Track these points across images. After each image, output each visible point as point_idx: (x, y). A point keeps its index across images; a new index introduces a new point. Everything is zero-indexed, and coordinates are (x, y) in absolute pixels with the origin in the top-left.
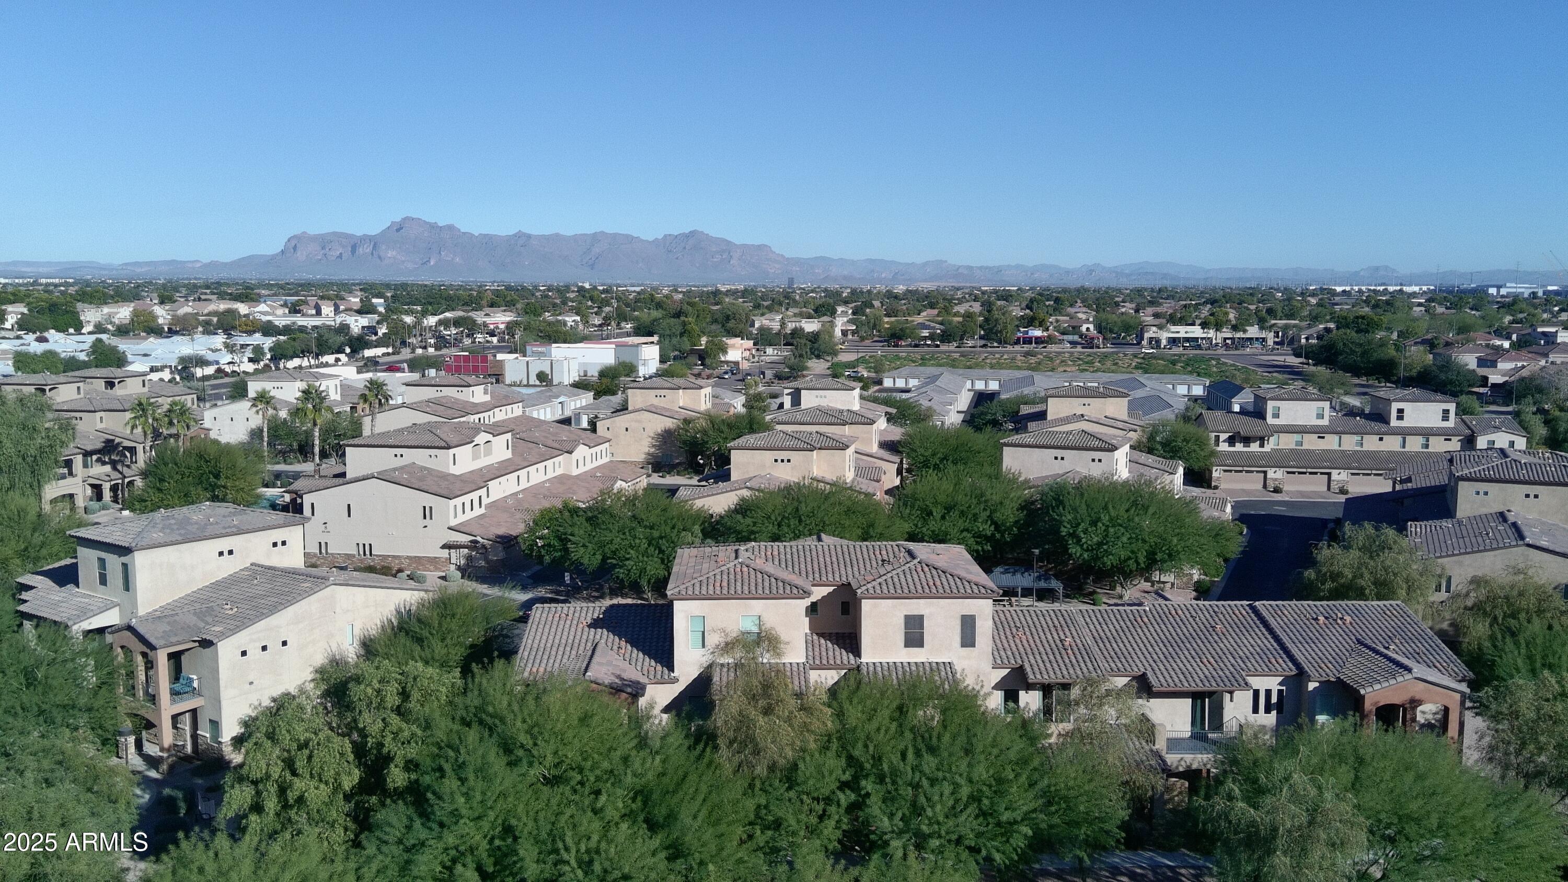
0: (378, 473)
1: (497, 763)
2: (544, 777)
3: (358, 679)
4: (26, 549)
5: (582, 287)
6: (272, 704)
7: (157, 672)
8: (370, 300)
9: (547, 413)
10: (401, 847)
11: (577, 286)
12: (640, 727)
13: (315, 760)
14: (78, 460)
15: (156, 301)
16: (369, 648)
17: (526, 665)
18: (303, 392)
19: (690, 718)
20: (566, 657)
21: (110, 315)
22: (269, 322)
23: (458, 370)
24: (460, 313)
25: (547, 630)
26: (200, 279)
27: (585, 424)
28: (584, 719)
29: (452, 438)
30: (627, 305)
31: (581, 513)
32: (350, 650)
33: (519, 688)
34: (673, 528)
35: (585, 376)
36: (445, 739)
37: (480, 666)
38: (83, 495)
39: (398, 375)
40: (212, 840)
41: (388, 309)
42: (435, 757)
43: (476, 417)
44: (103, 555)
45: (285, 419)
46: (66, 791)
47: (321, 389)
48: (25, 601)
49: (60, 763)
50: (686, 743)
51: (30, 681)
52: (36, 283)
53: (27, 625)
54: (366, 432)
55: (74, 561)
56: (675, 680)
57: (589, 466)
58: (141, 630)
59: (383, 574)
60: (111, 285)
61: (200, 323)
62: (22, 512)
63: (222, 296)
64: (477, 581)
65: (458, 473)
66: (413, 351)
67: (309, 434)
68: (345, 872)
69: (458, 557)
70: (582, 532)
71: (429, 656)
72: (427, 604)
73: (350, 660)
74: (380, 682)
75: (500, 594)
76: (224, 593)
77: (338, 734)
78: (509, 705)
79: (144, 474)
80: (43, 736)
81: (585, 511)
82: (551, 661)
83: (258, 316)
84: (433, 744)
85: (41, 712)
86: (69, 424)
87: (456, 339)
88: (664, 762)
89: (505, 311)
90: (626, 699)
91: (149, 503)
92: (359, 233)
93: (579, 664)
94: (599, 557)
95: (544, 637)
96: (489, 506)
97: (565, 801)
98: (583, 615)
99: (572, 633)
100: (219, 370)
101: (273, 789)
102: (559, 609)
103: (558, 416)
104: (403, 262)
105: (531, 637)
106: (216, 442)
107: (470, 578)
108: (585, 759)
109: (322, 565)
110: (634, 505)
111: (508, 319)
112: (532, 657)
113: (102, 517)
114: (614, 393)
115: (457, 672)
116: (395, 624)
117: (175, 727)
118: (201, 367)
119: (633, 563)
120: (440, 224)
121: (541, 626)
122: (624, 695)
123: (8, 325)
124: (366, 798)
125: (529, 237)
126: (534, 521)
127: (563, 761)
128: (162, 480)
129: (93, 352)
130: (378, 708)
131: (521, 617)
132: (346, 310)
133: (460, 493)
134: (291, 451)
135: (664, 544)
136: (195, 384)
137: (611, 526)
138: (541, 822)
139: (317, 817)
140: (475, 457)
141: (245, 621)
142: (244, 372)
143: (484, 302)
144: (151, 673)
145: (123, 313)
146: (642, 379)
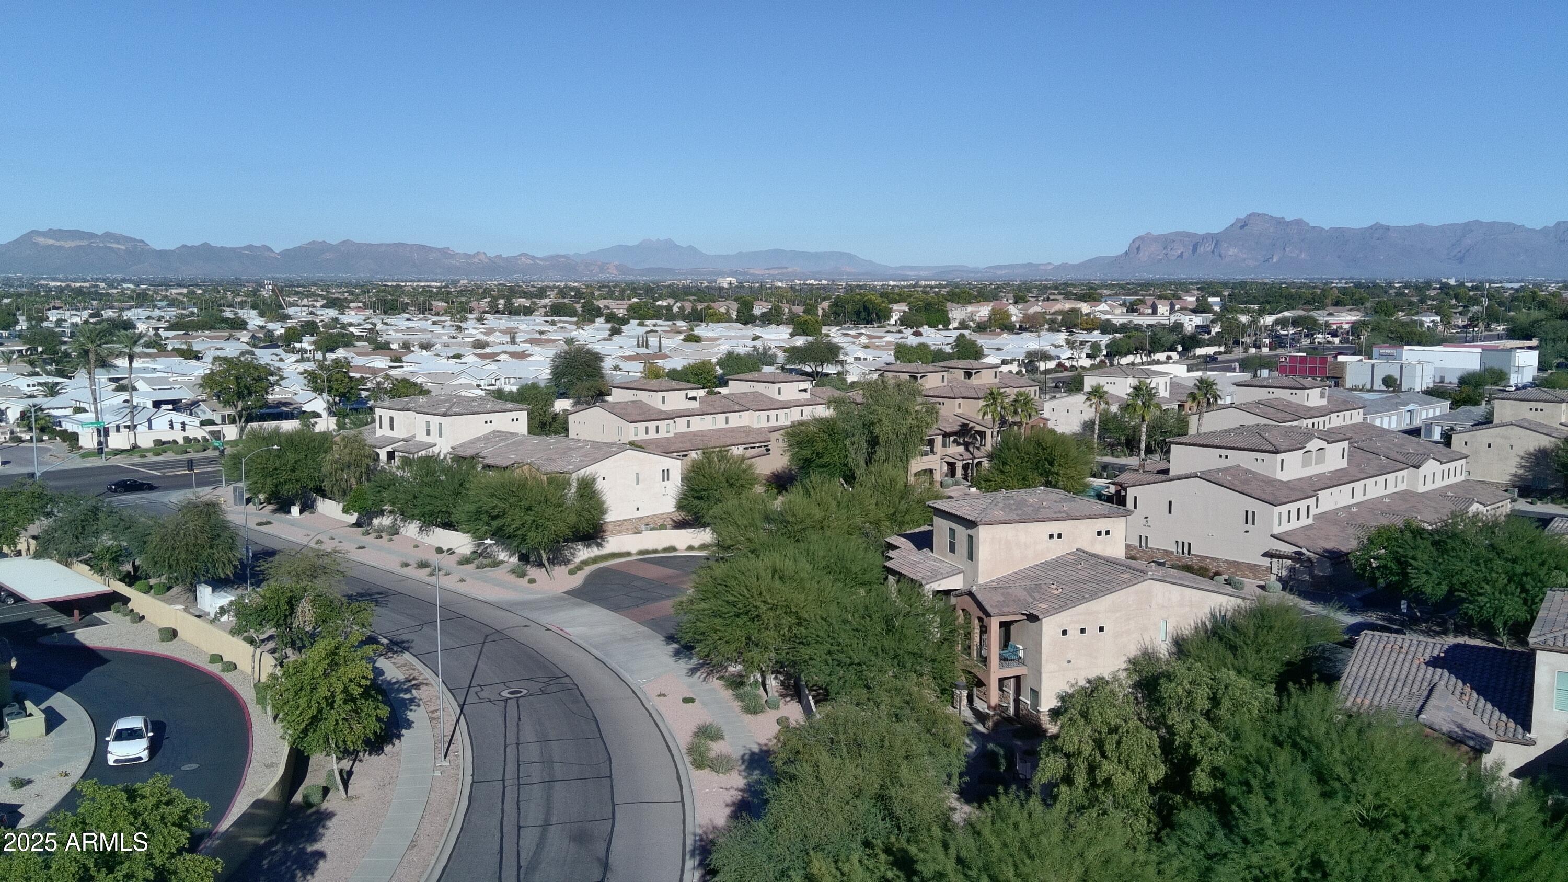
0: (1202, 472)
1: (1310, 791)
2: (1362, 817)
3: (1169, 677)
4: (894, 513)
5: (1447, 284)
6: (1087, 685)
7: (989, 637)
8: (1206, 300)
9: (1391, 422)
10: (1202, 853)
11: (1440, 282)
12: (1483, 787)
13: (1124, 746)
14: (939, 440)
15: (1011, 301)
16: (1180, 646)
17: (1349, 694)
18: (1134, 388)
19: (1548, 790)
20: (1397, 693)
21: (972, 313)
22: (1108, 320)
23: (1293, 371)
24: (1301, 313)
25: (1376, 660)
26: (1050, 280)
27: (1437, 435)
28: (1414, 763)
29: (1281, 442)
30: (1501, 304)
31: (1426, 535)
32: (1163, 647)
33: (1340, 717)
34: (1542, 564)
35: (1442, 382)
36: (1254, 753)
37: (1297, 686)
38: (940, 470)
39: (1228, 374)
40: (1027, 801)
41: (1224, 308)
42: (1243, 770)
43: (1310, 422)
44: (954, 526)
45: (1115, 413)
46: (909, 728)
47: (1152, 385)
48: (891, 559)
49: (908, 703)
50: (1541, 817)
51: (890, 628)
52: (916, 285)
53: (891, 579)
54: (1192, 431)
55: (931, 528)
56: (1532, 743)
57: (1439, 484)
58: (980, 597)
59: (1200, 575)
60: (975, 287)
61: (1046, 321)
62: (893, 481)
63: (1068, 296)
64: (1299, 595)
65: (1284, 480)
66: (1246, 351)
67: (1136, 429)
68: (1146, 863)
69: (1280, 568)
70: (1426, 557)
71: (1242, 666)
72: (1243, 612)
73: (1162, 656)
74: (1190, 683)
75: (1324, 613)
76: (1051, 573)
77: (1147, 727)
78: (1327, 733)
79: (991, 457)
80: (895, 677)
81: (1431, 533)
82: (1379, 695)
83: (1098, 315)
84: (1241, 756)
85: (896, 656)
86: (933, 408)
87: (1293, 339)
88: (1510, 832)
89: (1351, 310)
90: (1467, 753)
91: (993, 483)
92: (1201, 231)
93: (1411, 704)
94: (1444, 588)
95: (1372, 668)
96: (1317, 517)
97: (1384, 848)
98: (1421, 650)
99: (1406, 668)
100: (1060, 365)
101: (1084, 766)
102: (1392, 639)
103: (1405, 425)
104: (1244, 260)
105: (1357, 665)
106: (1053, 431)
107: (1291, 591)
108: (1411, 808)
109: (1140, 558)
110: (1493, 532)
111: (1354, 318)
112: (1356, 687)
113: (953, 491)
114: (1476, 403)
115: (1272, 688)
116: (1209, 627)
117: (1001, 689)
118: (1044, 361)
119: (1486, 600)
120: (1288, 219)
121: (1369, 655)
122: (1464, 748)
123: (892, 321)
124: (1171, 795)
125: (1388, 228)
126: (1368, 539)
127: (1386, 805)
128: (1005, 463)
129: (957, 346)
130: (1187, 709)
131: (1346, 641)
132: (1182, 309)
133: (1286, 500)
134: (1119, 444)
135: (1529, 582)
136: (1038, 376)
137: (1462, 554)
138: (1356, 866)
139: (1122, 801)
140: (1305, 464)
141: (1068, 602)
142: (1081, 367)
143: (1328, 301)
144: (984, 637)
145: (983, 311)
146: (1514, 388)
